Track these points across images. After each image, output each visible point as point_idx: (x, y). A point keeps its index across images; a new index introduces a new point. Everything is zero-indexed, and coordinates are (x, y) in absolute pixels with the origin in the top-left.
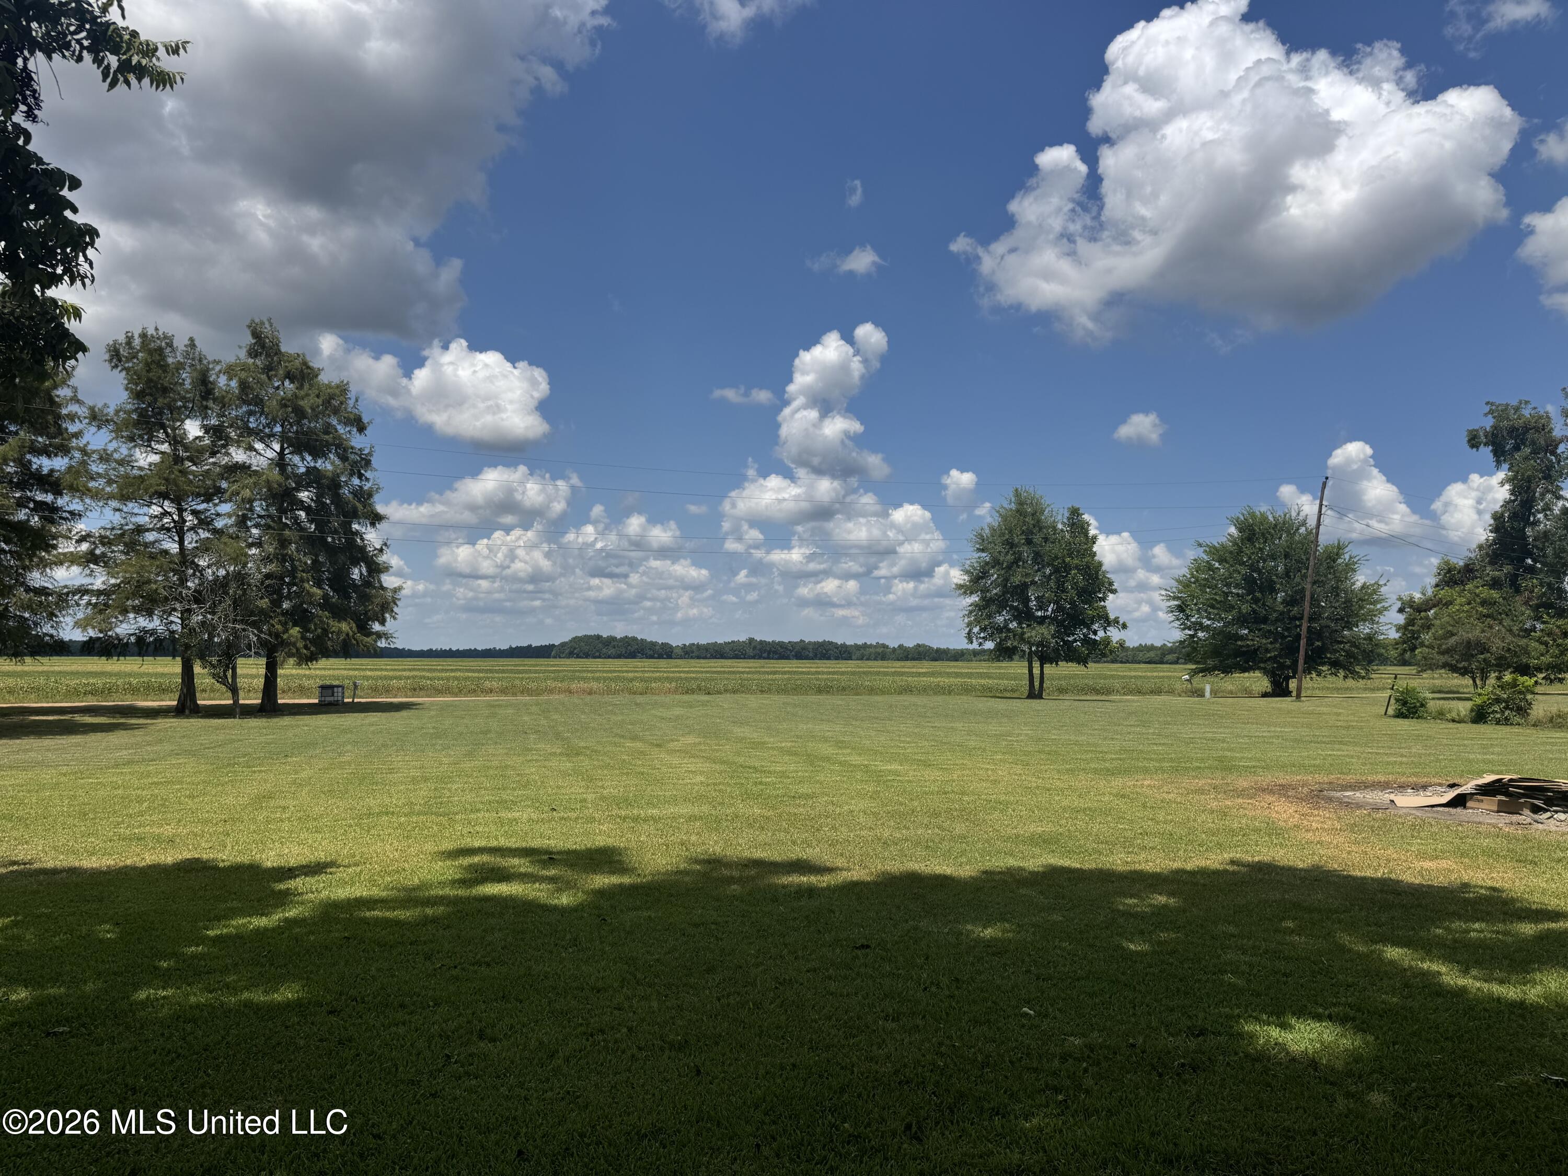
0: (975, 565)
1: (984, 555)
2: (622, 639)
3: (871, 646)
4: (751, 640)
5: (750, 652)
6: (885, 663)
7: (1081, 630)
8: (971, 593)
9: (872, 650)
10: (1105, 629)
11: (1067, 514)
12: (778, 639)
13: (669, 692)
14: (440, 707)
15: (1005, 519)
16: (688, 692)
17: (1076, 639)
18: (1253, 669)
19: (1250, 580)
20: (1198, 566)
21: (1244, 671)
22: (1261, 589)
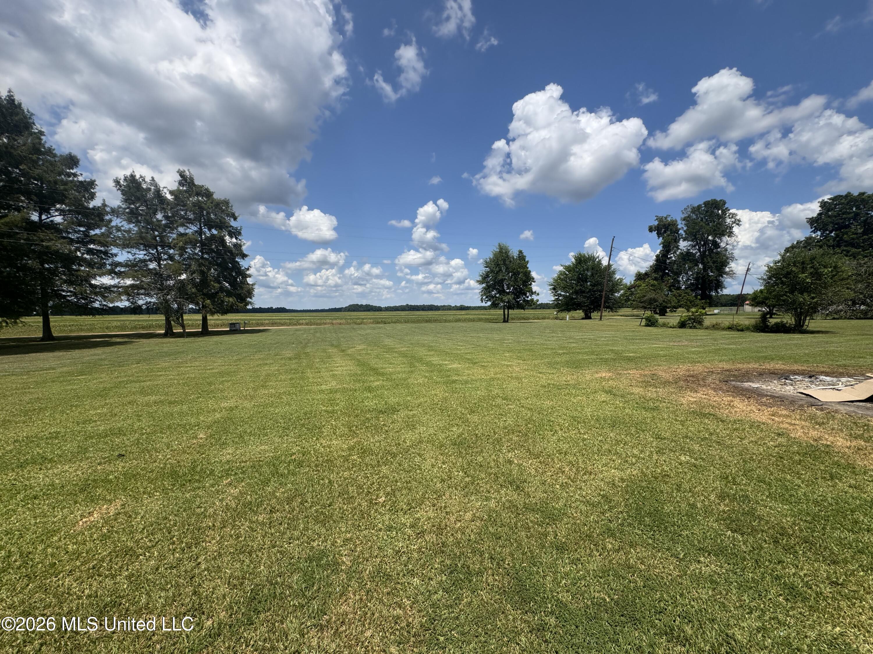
0: (484, 273)
1: (488, 269)
7: (523, 296)
8: (483, 283)
10: (531, 296)
11: (518, 253)
13: (370, 323)
14: (276, 331)
15: (495, 255)
16: (378, 323)
17: (521, 300)
18: (579, 309)
19: (579, 278)
20: (561, 273)
21: (576, 310)
22: (582, 281)
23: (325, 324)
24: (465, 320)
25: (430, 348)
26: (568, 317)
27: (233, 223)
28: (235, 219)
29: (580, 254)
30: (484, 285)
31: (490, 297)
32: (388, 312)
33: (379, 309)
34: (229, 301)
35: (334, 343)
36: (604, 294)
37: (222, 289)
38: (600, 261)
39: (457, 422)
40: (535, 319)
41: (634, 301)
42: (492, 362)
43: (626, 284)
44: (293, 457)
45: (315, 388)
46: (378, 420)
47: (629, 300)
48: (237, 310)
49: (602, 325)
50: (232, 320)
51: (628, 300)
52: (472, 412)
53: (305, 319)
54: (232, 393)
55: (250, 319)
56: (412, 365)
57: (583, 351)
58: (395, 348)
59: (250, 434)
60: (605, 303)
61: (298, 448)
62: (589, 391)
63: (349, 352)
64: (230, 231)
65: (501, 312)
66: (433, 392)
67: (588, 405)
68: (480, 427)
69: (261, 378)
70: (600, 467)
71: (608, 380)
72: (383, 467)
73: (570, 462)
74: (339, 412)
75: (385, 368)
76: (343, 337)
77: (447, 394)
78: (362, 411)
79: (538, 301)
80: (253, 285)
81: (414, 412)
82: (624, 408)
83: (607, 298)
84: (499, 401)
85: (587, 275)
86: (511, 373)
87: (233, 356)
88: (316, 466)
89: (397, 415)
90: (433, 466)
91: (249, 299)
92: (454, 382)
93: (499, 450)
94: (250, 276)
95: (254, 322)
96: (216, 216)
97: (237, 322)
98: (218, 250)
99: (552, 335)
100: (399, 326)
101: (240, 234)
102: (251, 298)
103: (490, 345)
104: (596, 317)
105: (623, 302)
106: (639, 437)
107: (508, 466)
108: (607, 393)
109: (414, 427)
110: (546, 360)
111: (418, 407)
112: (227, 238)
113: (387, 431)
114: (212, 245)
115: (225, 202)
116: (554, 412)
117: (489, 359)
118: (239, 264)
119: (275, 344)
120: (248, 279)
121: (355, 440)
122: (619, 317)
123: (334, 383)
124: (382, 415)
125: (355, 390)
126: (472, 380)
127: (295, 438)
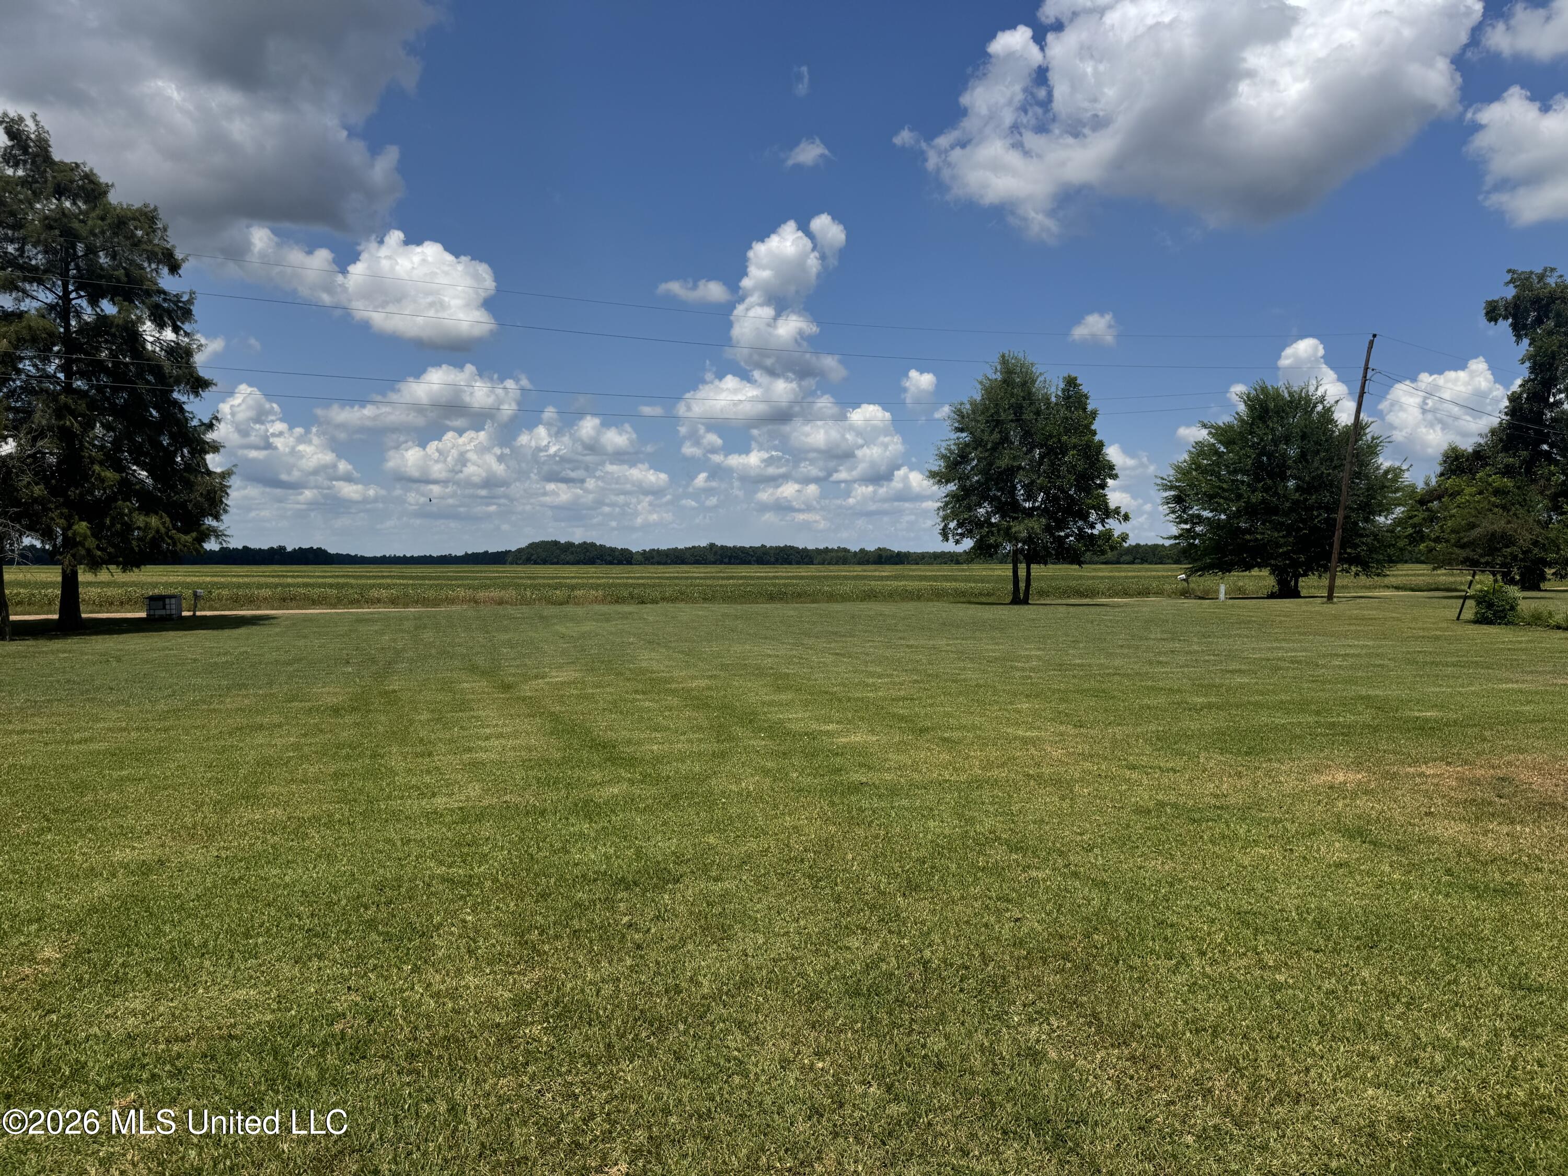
0: (953, 447)
1: (964, 435)
2: (580, 545)
3: (833, 550)
4: (712, 546)
5: (711, 557)
6: (846, 567)
7: (1076, 522)
8: (948, 482)
9: (833, 554)
10: (1103, 522)
11: (1062, 385)
12: (739, 544)
13: (596, 600)
14: (295, 622)
15: (989, 391)
16: (619, 600)
17: (1069, 534)
18: (1260, 566)
19: (1258, 465)
20: (1201, 450)
21: (1248, 568)
22: (1271, 475)
23: (451, 601)
24: (891, 596)
25: (781, 682)
26: (1222, 588)
27: (167, 282)
28: (174, 268)
29: (1264, 390)
30: (952, 487)
31: (969, 526)
32: (652, 568)
33: (623, 558)
34: (147, 526)
35: (480, 661)
36: (1340, 516)
37: (128, 487)
38: (1328, 411)
39: (862, 918)
40: (1116, 594)
41: (1437, 540)
42: (974, 727)
43: (1413, 487)
44: (338, 1027)
45: (414, 805)
46: (613, 909)
47: (1422, 538)
48: (174, 553)
49: (1336, 617)
50: (155, 585)
51: (1417, 537)
52: (912, 887)
53: (388, 587)
54: (149, 819)
55: (214, 584)
56: (721, 732)
57: (1271, 698)
58: (671, 680)
59: (203, 951)
60: (1343, 546)
61: (354, 997)
62: (1293, 828)
63: (527, 690)
64: (157, 306)
65: (1005, 571)
66: (788, 821)
67: (1288, 875)
68: (936, 937)
69: (242, 772)
70: (1327, 1078)
71: (1354, 795)
72: (624, 1065)
73: (1231, 1061)
74: (488, 884)
75: (639, 743)
76: (510, 644)
77: (833, 829)
78: (561, 878)
79: (1124, 537)
80: (225, 475)
81: (727, 885)
82: (1408, 886)
83: (1352, 534)
84: (998, 854)
85: (1284, 455)
86: (1038, 765)
87: (154, 702)
88: (412, 1056)
89: (672, 892)
90: (785, 1064)
91: (210, 522)
92: (856, 788)
93: (997, 1017)
94: (215, 448)
95: (225, 592)
96: (114, 258)
97: (171, 591)
98: (117, 364)
99: (1171, 645)
100: (685, 612)
101: (187, 314)
102: (217, 517)
103: (969, 674)
104: (1314, 592)
105: (1401, 544)
106: (1455, 981)
107: (1028, 1067)
108: (1352, 837)
109: (726, 935)
110: (1153, 727)
111: (739, 867)
112: (148, 329)
113: (639, 947)
114: (98, 350)
115: (146, 214)
116: (1178, 896)
117: (966, 720)
118: (182, 410)
119: (289, 663)
120: (209, 458)
121: (537, 974)
122: (1388, 593)
123: (474, 790)
124: (625, 894)
125: (543, 813)
126: (913, 785)
127: (345, 964)
